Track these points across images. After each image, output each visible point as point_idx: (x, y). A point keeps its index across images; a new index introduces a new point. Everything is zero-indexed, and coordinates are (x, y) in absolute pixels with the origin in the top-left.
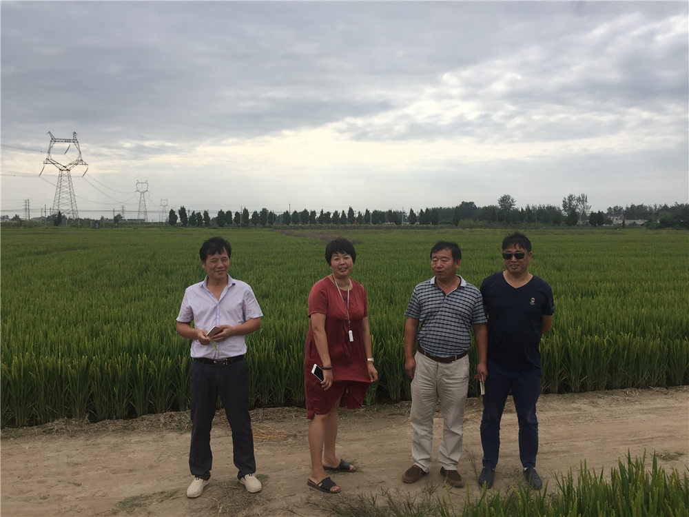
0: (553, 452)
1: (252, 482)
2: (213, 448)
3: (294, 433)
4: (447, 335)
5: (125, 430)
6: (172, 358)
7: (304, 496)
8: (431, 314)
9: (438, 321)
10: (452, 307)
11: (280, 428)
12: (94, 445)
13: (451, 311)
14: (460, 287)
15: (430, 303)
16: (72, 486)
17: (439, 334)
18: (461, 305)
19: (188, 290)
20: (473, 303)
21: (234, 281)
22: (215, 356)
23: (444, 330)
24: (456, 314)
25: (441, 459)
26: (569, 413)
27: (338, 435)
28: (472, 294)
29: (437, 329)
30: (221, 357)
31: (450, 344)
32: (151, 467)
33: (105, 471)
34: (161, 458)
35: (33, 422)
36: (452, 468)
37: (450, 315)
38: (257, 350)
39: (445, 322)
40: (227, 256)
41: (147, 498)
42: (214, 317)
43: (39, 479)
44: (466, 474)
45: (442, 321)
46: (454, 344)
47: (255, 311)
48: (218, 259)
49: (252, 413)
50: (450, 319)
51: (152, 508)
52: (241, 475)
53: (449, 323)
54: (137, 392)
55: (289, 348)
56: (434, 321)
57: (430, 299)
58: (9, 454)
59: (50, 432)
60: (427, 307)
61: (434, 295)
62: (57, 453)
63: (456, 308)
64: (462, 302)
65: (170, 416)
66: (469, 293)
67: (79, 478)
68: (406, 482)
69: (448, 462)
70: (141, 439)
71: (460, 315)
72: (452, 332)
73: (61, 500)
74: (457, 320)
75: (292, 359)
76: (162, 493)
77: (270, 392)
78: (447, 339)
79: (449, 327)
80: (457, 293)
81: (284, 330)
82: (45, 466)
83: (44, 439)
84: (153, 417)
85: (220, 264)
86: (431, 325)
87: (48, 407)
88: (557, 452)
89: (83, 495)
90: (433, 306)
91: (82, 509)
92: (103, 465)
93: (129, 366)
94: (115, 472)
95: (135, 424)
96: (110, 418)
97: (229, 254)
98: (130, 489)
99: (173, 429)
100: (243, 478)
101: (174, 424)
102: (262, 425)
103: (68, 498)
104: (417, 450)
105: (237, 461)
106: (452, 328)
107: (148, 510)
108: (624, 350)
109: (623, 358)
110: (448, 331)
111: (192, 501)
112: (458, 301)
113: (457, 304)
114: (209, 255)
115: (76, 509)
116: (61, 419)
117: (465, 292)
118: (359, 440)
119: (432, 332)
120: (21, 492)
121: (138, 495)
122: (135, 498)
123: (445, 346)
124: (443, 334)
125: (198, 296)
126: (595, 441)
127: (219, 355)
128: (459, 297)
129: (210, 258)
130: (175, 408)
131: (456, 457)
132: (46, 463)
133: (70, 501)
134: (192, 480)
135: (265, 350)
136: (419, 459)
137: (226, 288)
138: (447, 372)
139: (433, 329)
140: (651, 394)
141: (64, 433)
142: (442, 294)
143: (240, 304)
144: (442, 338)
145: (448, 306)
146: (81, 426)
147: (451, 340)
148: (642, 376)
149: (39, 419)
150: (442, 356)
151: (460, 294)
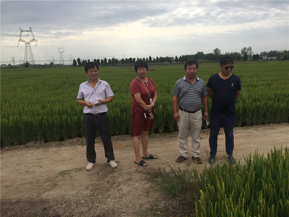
0: (240, 149)
1: (113, 164)
2: (96, 151)
3: (130, 145)
4: (193, 101)
5: (59, 145)
6: (77, 116)
7: (135, 168)
8: (185, 93)
9: (189, 95)
10: (194, 89)
11: (124, 143)
12: (47, 151)
13: (194, 91)
14: (197, 80)
15: (185, 88)
16: (38, 167)
17: (190, 101)
18: (198, 88)
19: (81, 85)
20: (203, 87)
21: (101, 81)
22: (94, 113)
23: (192, 99)
24: (196, 92)
25: (192, 153)
26: (246, 134)
27: (148, 145)
28: (202, 83)
29: (188, 99)
30: (96, 113)
31: (195, 105)
32: (71, 159)
33: (52, 161)
34: (75, 156)
35: (21, 143)
36: (197, 156)
37: (194, 92)
38: (113, 112)
39: (192, 96)
40: (96, 69)
41: (70, 171)
42: (93, 96)
43: (24, 165)
44: (203, 158)
45: (190, 96)
46: (196, 105)
47: (111, 94)
48: (93, 71)
49: (112, 137)
50: (194, 94)
51: (72, 175)
52: (109, 161)
53: (194, 96)
54: (63, 130)
55: (126, 112)
56: (187, 96)
57: (185, 86)
58: (12, 156)
59: (28, 147)
60: (183, 90)
61: (186, 85)
62: (32, 155)
63: (196, 89)
64: (198, 87)
65: (78, 140)
66: (201, 83)
67: (41, 164)
68: (177, 162)
69: (195, 154)
70: (66, 149)
71: (198, 92)
72: (195, 99)
73: (34, 173)
74: (197, 95)
75: (128, 116)
76: (76, 169)
77: (119, 129)
78: (193, 103)
79: (194, 98)
80: (196, 83)
81: (124, 103)
82: (27, 160)
83: (26, 150)
84: (71, 140)
85: (94, 73)
86: (186, 97)
87: (27, 137)
88: (242, 149)
89: (43, 171)
90: (186, 89)
91: (43, 176)
92: (51, 159)
93: (59, 119)
94: (56, 161)
95: (63, 143)
96: (53, 141)
97: (98, 69)
98: (62, 168)
99: (79, 145)
100: (109, 162)
101: (80, 143)
102: (116, 142)
103: (37, 172)
104: (182, 149)
105: (106, 156)
106: (195, 98)
107: (71, 175)
108: (270, 108)
109: (269, 111)
110: (193, 99)
111: (89, 172)
112: (197, 86)
113: (197, 88)
114: (89, 69)
115: (41, 176)
116: (32, 142)
117: (199, 82)
118: (158, 147)
119: (186, 101)
120: (17, 170)
121: (66, 170)
122: (65, 171)
123: (193, 106)
124: (192, 101)
125: (86, 87)
126: (257, 144)
127: (95, 112)
128: (197, 85)
129: (89, 71)
130: (80, 136)
131: (198, 151)
132: (27, 159)
133: (38, 173)
134: (88, 164)
135: (116, 112)
136: (183, 153)
137: (97, 84)
138: (194, 116)
139: (187, 99)
140: (282, 126)
141: (34, 147)
142: (190, 84)
143: (104, 90)
144: (191, 103)
145: (193, 89)
146: (41, 145)
147: (195, 103)
148: (277, 118)
149: (23, 142)
150: (192, 110)
151: (197, 83)
